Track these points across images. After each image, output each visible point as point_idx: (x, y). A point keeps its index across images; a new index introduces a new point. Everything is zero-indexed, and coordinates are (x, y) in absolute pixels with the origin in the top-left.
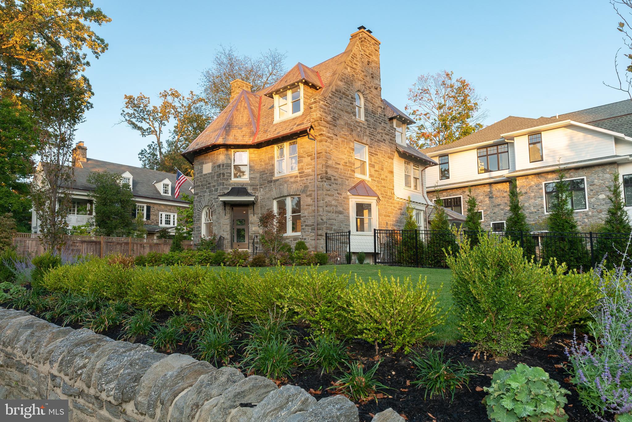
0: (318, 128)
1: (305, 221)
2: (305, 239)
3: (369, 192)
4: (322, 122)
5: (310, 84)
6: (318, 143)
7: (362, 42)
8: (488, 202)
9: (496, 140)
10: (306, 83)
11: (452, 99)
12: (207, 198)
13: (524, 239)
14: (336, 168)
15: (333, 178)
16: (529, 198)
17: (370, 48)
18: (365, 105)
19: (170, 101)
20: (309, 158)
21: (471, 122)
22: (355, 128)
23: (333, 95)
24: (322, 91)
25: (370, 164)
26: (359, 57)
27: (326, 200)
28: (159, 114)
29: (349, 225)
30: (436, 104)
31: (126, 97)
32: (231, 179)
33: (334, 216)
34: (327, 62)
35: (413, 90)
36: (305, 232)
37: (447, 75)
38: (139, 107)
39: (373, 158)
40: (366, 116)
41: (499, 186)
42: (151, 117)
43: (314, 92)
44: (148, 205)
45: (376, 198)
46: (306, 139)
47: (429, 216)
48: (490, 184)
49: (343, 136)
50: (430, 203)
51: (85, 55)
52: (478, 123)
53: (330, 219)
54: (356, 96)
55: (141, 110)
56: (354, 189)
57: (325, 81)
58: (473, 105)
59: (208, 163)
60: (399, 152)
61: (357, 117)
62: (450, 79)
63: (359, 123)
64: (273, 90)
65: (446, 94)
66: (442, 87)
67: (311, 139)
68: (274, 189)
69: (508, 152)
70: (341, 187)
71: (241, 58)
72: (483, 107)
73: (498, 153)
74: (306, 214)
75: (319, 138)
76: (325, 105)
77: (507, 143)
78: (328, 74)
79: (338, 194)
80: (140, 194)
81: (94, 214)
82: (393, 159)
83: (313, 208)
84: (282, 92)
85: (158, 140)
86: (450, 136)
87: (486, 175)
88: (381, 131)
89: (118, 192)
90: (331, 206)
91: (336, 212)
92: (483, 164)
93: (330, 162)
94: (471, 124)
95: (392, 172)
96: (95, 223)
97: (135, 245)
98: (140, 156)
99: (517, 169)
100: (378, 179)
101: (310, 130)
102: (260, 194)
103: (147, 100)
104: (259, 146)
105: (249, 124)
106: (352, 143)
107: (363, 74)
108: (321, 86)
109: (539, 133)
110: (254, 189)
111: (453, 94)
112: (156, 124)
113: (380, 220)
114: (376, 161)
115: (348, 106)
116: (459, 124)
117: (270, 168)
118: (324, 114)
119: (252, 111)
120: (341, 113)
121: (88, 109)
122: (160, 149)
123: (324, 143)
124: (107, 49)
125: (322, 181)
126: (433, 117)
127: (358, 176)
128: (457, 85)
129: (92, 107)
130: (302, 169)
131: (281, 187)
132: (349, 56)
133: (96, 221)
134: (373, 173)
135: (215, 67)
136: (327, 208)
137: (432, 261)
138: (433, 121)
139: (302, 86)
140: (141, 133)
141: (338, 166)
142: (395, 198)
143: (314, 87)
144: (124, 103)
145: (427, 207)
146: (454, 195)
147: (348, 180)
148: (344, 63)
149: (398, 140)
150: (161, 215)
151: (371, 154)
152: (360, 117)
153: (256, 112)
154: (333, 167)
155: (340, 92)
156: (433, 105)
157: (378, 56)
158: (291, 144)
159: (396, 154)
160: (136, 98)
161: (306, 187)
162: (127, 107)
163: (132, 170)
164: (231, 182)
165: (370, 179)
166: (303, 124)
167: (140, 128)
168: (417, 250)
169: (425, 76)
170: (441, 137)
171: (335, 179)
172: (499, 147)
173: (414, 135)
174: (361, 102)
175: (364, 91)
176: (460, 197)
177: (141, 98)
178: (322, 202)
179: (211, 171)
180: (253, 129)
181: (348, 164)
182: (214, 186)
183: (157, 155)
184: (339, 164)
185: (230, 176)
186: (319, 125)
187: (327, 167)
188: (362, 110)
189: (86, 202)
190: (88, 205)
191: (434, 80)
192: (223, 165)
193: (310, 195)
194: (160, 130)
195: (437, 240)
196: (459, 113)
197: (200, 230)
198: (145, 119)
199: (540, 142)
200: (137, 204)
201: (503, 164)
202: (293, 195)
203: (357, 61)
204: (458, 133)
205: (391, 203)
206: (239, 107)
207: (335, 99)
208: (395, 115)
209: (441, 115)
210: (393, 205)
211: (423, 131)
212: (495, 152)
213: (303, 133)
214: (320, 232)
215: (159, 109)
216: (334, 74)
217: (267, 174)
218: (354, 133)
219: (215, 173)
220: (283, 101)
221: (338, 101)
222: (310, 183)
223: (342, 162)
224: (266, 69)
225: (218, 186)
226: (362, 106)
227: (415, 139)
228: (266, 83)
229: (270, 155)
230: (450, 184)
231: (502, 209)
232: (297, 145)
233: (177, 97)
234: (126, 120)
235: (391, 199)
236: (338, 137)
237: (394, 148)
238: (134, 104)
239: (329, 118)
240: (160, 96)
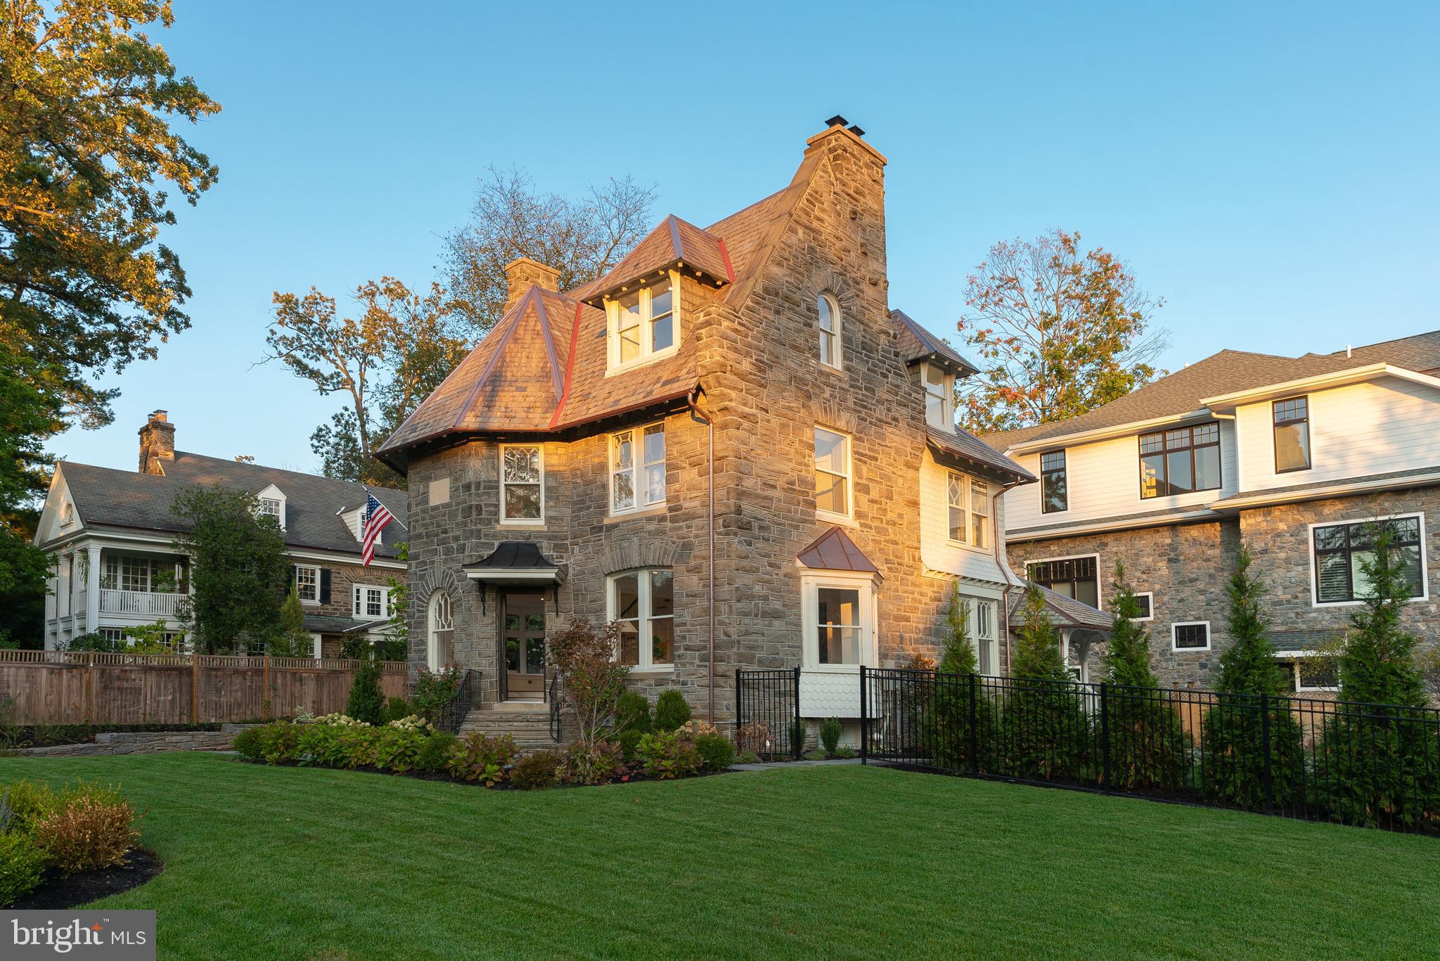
0: (716, 391)
1: (684, 637)
2: (684, 683)
3: (852, 559)
4: (728, 375)
5: (699, 274)
6: (717, 433)
7: (835, 158)
8: (1165, 572)
9: (1187, 414)
10: (687, 271)
11: (1076, 302)
12: (439, 569)
13: (1272, 714)
14: (765, 498)
15: (755, 525)
16: (1273, 564)
17: (859, 176)
18: (844, 328)
19: (384, 308)
20: (695, 470)
21: (1124, 362)
22: (817, 391)
23: (758, 303)
24: (727, 293)
25: (856, 485)
26: (828, 198)
27: (738, 583)
28: (359, 338)
29: (800, 647)
30: (1035, 315)
31: (277, 298)
32: (498, 521)
33: (760, 624)
34: (746, 214)
35: (979, 281)
36: (684, 665)
37: (1066, 241)
38: (311, 322)
39: (864, 469)
40: (846, 357)
41: (1194, 532)
42: (339, 348)
43: (709, 295)
44: (326, 567)
45: (871, 576)
46: (685, 420)
47: (1012, 615)
48: (1173, 526)
49: (785, 411)
50: (1015, 581)
51: (162, 196)
52: (1141, 362)
53: (747, 633)
54: (821, 305)
55: (315, 330)
56: (815, 551)
57: (739, 265)
58: (1129, 318)
59: (442, 477)
60: (934, 450)
61: (823, 361)
62: (1072, 251)
63: (828, 375)
64: (604, 288)
65: (1063, 289)
66: (1051, 273)
67: (698, 420)
68: (607, 550)
69: (1218, 443)
70: (777, 548)
71: (543, 201)
72: (1154, 324)
73: (1192, 447)
74: (688, 618)
75: (718, 419)
76: (736, 331)
77: (1217, 422)
78: (748, 247)
79: (770, 565)
80: (304, 539)
81: (192, 591)
82: (917, 469)
83: (705, 603)
84: (627, 294)
85: (358, 402)
86: (1071, 396)
87: (1163, 503)
88: (885, 396)
89: (248, 538)
90: (751, 597)
91: (765, 614)
92: (1153, 472)
93: (748, 483)
94: (1122, 366)
95: (915, 504)
96: (193, 614)
97: (279, 675)
98: (315, 442)
99: (1241, 490)
100: (877, 524)
101: (695, 397)
102: (573, 560)
103: (329, 304)
104: (568, 434)
105: (545, 376)
106: (808, 431)
107: (838, 244)
108: (727, 277)
109: (1301, 396)
110: (557, 547)
111: (1079, 290)
112: (353, 365)
113: (884, 630)
114: (871, 475)
115: (799, 331)
116: (1094, 367)
117: (596, 493)
118: (732, 355)
119: (554, 343)
120: (780, 349)
121: (178, 330)
122: (363, 426)
123: (732, 431)
124: (216, 180)
125: (727, 534)
126: (1026, 347)
127: (826, 515)
128: (1090, 267)
129: (188, 325)
130: (677, 498)
131: (625, 544)
132: (800, 197)
133: (196, 609)
134: (865, 506)
135: (476, 223)
136: (739, 605)
137: (1013, 759)
138: (1029, 358)
139: (675, 278)
140: (316, 386)
141: (770, 493)
142: (924, 570)
143: (708, 280)
144: (275, 312)
145: (1006, 591)
146: (1077, 553)
147: (797, 527)
148: (786, 216)
149: (933, 419)
150: (358, 591)
151: (859, 457)
152: (830, 359)
153: (565, 346)
154: (757, 496)
155: (777, 294)
156: (1029, 317)
157: (879, 198)
158: (648, 431)
159: (927, 456)
160: (301, 300)
161: (687, 546)
162: (281, 323)
163: (286, 480)
164: (498, 528)
165: (856, 525)
166: (677, 379)
167: (314, 374)
168: (973, 726)
169: (1009, 245)
170: (1047, 400)
171: (761, 528)
172: (1196, 431)
173: (981, 393)
174: (832, 321)
175: (841, 291)
176: (1094, 558)
177: (314, 301)
178: (726, 588)
179: (447, 500)
180: (556, 390)
181: (797, 487)
182: (456, 539)
183: (355, 441)
184: (774, 487)
185: (497, 513)
186: (720, 384)
187: (741, 494)
188: (837, 342)
189: (171, 560)
190: (178, 569)
191: (1032, 254)
192: (478, 485)
193: (697, 569)
194: (363, 380)
195: (1028, 703)
196: (1095, 340)
197: (425, 650)
198: (323, 352)
199: (1304, 420)
200: (298, 565)
201: (1205, 474)
202: (655, 567)
203: (823, 211)
204: (1089, 388)
205: (914, 584)
206: (521, 332)
207: (763, 312)
208: (924, 351)
209: (1049, 343)
210: (917, 589)
211: (1002, 383)
212: (1186, 443)
213: (677, 404)
214: (721, 667)
215: (360, 327)
216: (761, 246)
217: (589, 508)
218: (814, 405)
219: (458, 504)
220: (629, 318)
221: (771, 317)
222: (697, 536)
223: (781, 482)
224: (605, 229)
225: (466, 538)
226: (837, 330)
227: (982, 403)
228: (604, 265)
229: (596, 460)
230: (1068, 525)
231: (1202, 592)
232: (663, 435)
233: (401, 297)
234: (280, 354)
235: (912, 574)
236: (770, 416)
237: (920, 439)
238: (298, 314)
239: (746, 365)
240: (358, 294)
